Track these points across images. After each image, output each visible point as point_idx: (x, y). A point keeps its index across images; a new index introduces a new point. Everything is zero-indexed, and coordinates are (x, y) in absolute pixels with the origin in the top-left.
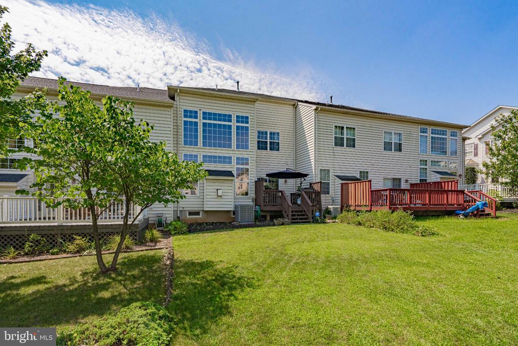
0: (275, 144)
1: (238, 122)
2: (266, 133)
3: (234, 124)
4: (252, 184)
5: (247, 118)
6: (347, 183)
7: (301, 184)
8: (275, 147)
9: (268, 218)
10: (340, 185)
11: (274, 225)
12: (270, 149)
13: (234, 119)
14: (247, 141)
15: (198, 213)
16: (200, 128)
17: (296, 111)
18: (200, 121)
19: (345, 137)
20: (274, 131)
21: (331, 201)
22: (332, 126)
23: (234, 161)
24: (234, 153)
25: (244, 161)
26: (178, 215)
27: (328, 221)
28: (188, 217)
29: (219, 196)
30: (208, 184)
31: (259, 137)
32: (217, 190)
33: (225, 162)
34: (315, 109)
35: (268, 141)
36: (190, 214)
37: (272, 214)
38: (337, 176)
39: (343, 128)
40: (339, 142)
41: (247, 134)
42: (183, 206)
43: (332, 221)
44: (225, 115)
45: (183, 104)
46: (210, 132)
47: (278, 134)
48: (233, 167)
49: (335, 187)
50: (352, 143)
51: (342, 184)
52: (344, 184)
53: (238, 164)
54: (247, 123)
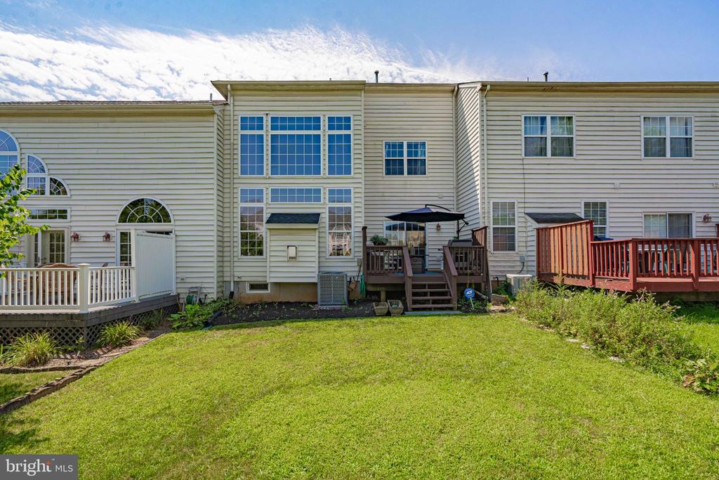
0: (419, 163)
1: (331, 128)
3: (324, 132)
4: (357, 234)
5: (348, 119)
6: (546, 229)
7: (458, 232)
9: (383, 296)
10: (535, 233)
13: (324, 123)
14: (348, 160)
15: (264, 286)
16: (267, 144)
17: (456, 101)
18: (267, 132)
19: (549, 135)
21: (519, 264)
22: (519, 118)
23: (325, 196)
24: (324, 181)
25: (342, 195)
26: (232, 290)
28: (248, 291)
29: (292, 258)
30: (273, 238)
31: (388, 154)
32: (288, 247)
33: (308, 199)
34: (481, 90)
36: (253, 287)
37: (390, 289)
38: (529, 215)
39: (543, 119)
40: (536, 148)
41: (348, 149)
42: (240, 275)
44: (308, 119)
46: (283, 150)
47: (424, 144)
48: (323, 207)
49: (526, 232)
50: (565, 147)
51: (538, 230)
52: (542, 229)
53: (331, 200)
54: (348, 128)
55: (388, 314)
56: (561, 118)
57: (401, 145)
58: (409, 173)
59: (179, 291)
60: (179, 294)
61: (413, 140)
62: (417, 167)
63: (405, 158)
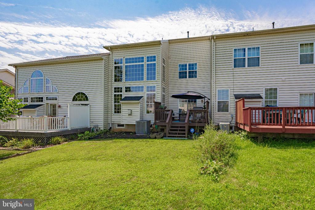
1: (148, 61)
3: (145, 63)
5: (155, 57)
13: (145, 59)
14: (154, 74)
15: (123, 125)
16: (124, 70)
18: (124, 65)
19: (246, 57)
22: (231, 50)
23: (145, 89)
24: (145, 83)
25: (152, 89)
28: (117, 127)
29: (129, 114)
31: (180, 69)
32: (128, 110)
33: (139, 91)
36: (118, 125)
38: (235, 95)
39: (244, 49)
41: (155, 69)
42: (113, 121)
46: (130, 71)
48: (144, 94)
51: (236, 102)
53: (148, 91)
54: (155, 60)
55: (155, 138)
56: (254, 48)
57: (186, 65)
58: (189, 77)
59: (91, 126)
60: (91, 128)
61: (191, 63)
62: (193, 74)
63: (188, 71)
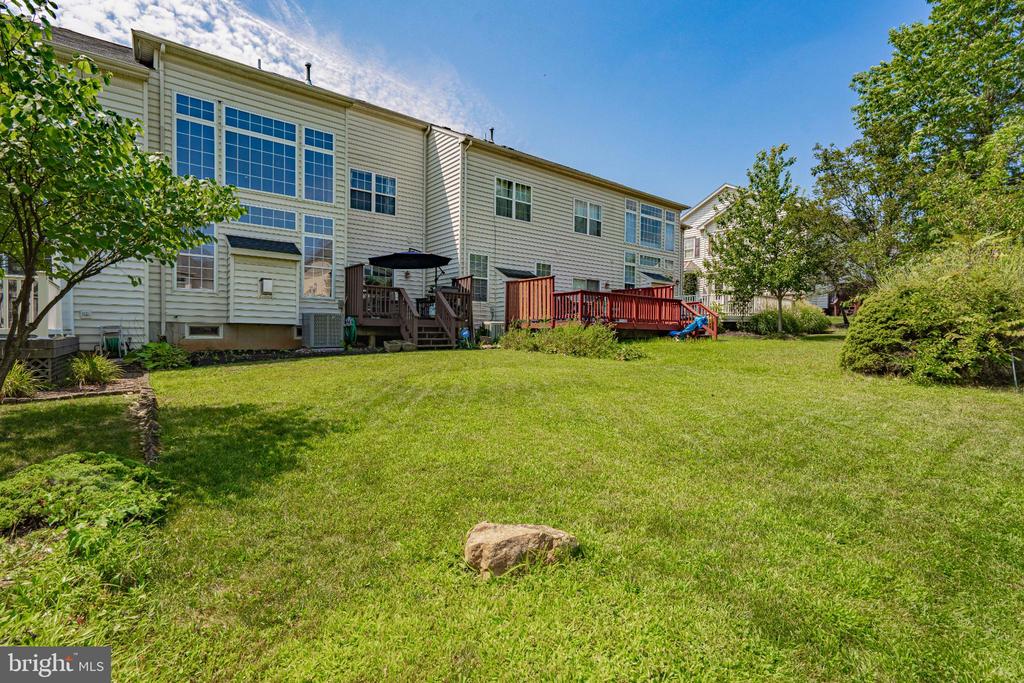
1: (309, 142)
2: (369, 177)
3: (300, 146)
4: (339, 273)
5: (329, 137)
6: (515, 282)
7: (436, 280)
8: (386, 205)
9: (372, 341)
10: (505, 285)
11: (384, 351)
12: (378, 210)
13: (300, 134)
14: (329, 184)
15: (214, 330)
16: (220, 143)
17: (427, 142)
18: (220, 126)
19: (514, 200)
20: (383, 174)
21: (490, 314)
22: (492, 178)
23: (300, 224)
24: (299, 204)
25: (322, 225)
26: (163, 334)
27: (484, 346)
28: (188, 336)
29: (266, 293)
30: (238, 266)
31: (353, 183)
32: (262, 280)
33: (279, 224)
34: (463, 142)
35: (374, 192)
36: (194, 330)
37: (379, 334)
38: (499, 269)
39: (510, 184)
40: (504, 209)
41: (329, 172)
42: (176, 313)
43: (490, 346)
44: (276, 123)
45: (176, 81)
46: (244, 154)
47: (393, 181)
48: (299, 236)
49: (496, 285)
50: (525, 213)
51: (508, 283)
52: (512, 282)
53: (308, 230)
56: (523, 186)
59: (80, 332)
60: (77, 337)
